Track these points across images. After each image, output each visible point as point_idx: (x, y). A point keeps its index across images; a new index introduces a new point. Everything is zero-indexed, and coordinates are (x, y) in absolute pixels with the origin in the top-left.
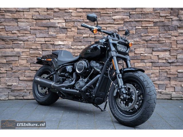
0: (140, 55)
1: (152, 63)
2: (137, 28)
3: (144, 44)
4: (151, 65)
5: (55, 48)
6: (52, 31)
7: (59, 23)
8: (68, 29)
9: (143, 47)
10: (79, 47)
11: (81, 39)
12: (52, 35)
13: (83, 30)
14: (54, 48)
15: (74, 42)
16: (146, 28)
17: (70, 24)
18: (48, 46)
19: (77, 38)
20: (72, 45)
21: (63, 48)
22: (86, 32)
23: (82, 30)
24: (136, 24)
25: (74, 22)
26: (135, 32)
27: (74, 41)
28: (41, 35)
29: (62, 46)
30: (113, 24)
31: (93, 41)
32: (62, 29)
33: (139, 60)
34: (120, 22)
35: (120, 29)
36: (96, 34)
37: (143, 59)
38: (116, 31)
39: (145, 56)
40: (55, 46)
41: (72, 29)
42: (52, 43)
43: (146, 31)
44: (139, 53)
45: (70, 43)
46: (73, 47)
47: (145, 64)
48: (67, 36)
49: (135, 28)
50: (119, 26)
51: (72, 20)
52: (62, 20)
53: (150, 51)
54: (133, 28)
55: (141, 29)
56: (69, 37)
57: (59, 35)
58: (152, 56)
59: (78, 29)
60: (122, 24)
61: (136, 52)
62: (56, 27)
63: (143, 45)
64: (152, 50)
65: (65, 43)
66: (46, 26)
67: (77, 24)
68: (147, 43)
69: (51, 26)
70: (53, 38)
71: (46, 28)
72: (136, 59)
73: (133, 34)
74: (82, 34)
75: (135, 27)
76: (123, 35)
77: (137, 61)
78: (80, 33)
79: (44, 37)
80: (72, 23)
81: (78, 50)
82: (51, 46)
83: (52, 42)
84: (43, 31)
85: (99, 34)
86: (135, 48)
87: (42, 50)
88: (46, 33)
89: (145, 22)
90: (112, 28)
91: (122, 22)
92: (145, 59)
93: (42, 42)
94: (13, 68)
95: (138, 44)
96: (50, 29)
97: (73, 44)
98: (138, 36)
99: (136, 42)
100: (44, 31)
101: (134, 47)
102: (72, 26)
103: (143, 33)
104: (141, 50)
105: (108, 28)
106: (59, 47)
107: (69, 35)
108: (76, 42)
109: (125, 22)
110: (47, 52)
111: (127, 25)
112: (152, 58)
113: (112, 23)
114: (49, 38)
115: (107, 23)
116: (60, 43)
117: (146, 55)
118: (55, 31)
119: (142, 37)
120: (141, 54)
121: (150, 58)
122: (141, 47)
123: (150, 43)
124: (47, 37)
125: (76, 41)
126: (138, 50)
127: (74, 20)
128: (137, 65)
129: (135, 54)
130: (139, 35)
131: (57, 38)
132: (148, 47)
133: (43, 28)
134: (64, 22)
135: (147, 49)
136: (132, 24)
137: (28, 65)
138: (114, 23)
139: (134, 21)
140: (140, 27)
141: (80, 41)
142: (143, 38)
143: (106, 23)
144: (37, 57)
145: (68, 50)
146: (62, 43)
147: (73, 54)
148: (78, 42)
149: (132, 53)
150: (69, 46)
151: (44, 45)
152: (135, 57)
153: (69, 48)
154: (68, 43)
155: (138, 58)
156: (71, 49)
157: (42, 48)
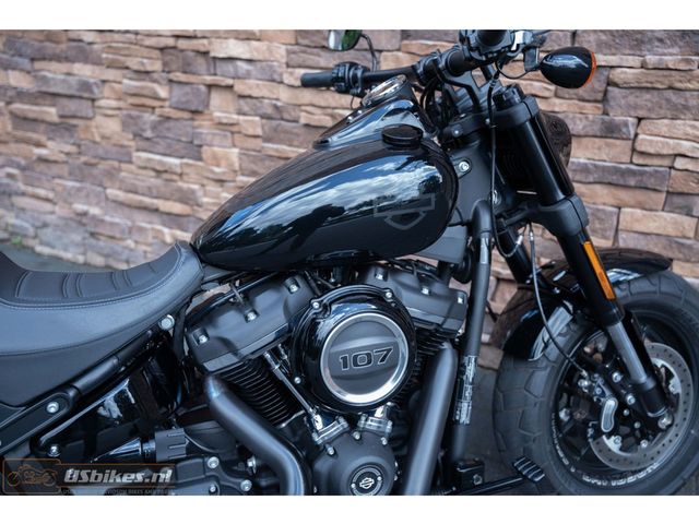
0: (666, 162)
5: (218, 73)
14: (212, 71)
15: (296, 48)
18: (189, 65)
20: (288, 66)
21: (248, 75)
27: (297, 44)
29: (243, 66)
31: (389, 47)
33: (653, 195)
37: (686, 190)
40: (218, 63)
42: (202, 49)
45: (280, 53)
46: (292, 74)
47: (688, 222)
61: (646, 141)
65: (257, 50)
72: (632, 182)
77: (641, 196)
81: (313, 92)
82: (201, 61)
83: (202, 45)
86: (641, 113)
87: (171, 81)
93: (163, 42)
94: (83, 148)
95: (671, 88)
97: (296, 59)
99: (653, 76)
101: (636, 107)
104: (679, 133)
106: (229, 67)
108: (309, 50)
110: (187, 89)
116: (235, 48)
120: (676, 156)
125: (306, 42)
126: (663, 131)
128: (637, 220)
129: (633, 150)
137: (126, 143)
141: (324, 47)
144: (153, 108)
145: (270, 91)
146: (241, 50)
147: (293, 114)
148: (315, 50)
149: (618, 142)
150: (271, 67)
151: (174, 58)
152: (633, 173)
153: (273, 81)
154: (270, 51)
155: (651, 182)
156: (282, 86)
157: (167, 69)
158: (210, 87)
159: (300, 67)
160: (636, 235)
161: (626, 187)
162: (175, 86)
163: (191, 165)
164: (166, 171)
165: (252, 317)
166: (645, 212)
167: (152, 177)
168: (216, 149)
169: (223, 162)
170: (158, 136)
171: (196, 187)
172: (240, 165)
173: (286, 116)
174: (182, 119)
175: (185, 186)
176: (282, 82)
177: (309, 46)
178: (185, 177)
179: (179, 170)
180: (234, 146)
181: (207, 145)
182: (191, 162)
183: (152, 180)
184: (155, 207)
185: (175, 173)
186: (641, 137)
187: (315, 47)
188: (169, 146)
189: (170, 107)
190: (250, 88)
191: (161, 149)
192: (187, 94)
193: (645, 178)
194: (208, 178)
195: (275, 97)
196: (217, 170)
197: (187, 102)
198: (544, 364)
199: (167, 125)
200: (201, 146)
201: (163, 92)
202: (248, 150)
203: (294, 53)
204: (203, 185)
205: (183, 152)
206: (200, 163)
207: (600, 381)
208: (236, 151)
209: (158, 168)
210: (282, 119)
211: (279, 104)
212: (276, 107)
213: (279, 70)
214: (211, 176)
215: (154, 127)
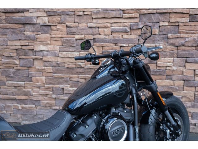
0: (165, 68)
1: (184, 81)
2: (161, 24)
3: (173, 51)
4: (183, 84)
5: (37, 55)
6: (29, 30)
7: (38, 18)
8: (53, 27)
9: (170, 55)
10: (69, 55)
11: (72, 43)
12: (29, 37)
13: (76, 28)
14: (35, 55)
15: (62, 47)
16: (177, 25)
17: (54, 19)
18: (26, 53)
19: (67, 41)
20: (60, 51)
21: (47, 55)
22: (80, 31)
23: (73, 28)
24: (160, 18)
25: (61, 15)
26: (158, 31)
27: (63, 45)
28: (14, 37)
29: (45, 53)
30: (122, 18)
32: (44, 28)
33: (163, 76)
34: (133, 14)
35: (132, 27)
36: (95, 35)
37: (170, 74)
38: (126, 30)
39: (173, 70)
40: (36, 52)
41: (58, 27)
42: (31, 49)
43: (177, 30)
44: (164, 66)
45: (57, 48)
46: (62, 54)
47: (172, 82)
48: (52, 38)
49: (158, 25)
50: (132, 21)
51: (56, 13)
52: (41, 13)
53: (182, 62)
54: (154, 25)
55: (169, 27)
56: (55, 39)
57: (40, 35)
58: (184, 71)
59: (67, 27)
60: (136, 18)
62: (35, 24)
63: (171, 53)
64: (185, 61)
65: (50, 48)
66: (19, 23)
67: (65, 19)
68: (177, 49)
69: (26, 23)
70: (31, 41)
71: (20, 26)
72: (158, 74)
73: (155, 35)
74: (73, 33)
75: (159, 22)
76: (138, 36)
77: (160, 77)
78: (71, 33)
79: (19, 39)
80: (58, 18)
81: (69, 58)
82: (31, 52)
83: (31, 47)
84: (16, 31)
85: (100, 35)
87: (20, 58)
88: (21, 34)
89: (175, 15)
90: (119, 24)
91: (137, 15)
92: (173, 75)
93: (17, 47)
95: (163, 51)
96: (26, 27)
97: (62, 50)
98: (163, 38)
100: (18, 30)
102: (57, 22)
103: (171, 33)
104: (166, 61)
105: (113, 25)
106: (41, 53)
107: (53, 36)
108: (66, 47)
109: (140, 14)
110: (26, 60)
111: (144, 19)
112: (184, 74)
113: (120, 16)
114: (26, 41)
115: (112, 17)
116: (42, 48)
117: (175, 68)
118: (34, 29)
119: (169, 40)
120: (166, 66)
121: (181, 73)
122: (167, 55)
123: (183, 50)
124: (23, 39)
125: (65, 45)
126: (163, 61)
127: (60, 13)
128: (161, 83)
129: (157, 66)
130: (164, 36)
131: (37, 40)
132: (178, 56)
133: (16, 25)
134: (45, 15)
135: (176, 59)
136: (153, 17)
137: (3, 79)
138: (124, 17)
139: (157, 13)
140: (167, 24)
141: (71, 46)
142: (171, 42)
143: (110, 17)
144: (13, 67)
145: (55, 59)
146: (44, 48)
147: (62, 65)
148: (68, 47)
149: (153, 64)
150: (55, 52)
151: (21, 52)
152: (158, 72)
153: (56, 56)
154: (54, 48)
155: (162, 73)
156: (58, 57)
157: (18, 55)
158: (34, 59)
159: (64, 52)
160: (161, 87)
161: (156, 75)
162: (21, 60)
163: (28, 83)
164: (19, 86)
165: (87, 127)
166: (162, 81)
167: (13, 89)
168: (37, 77)
169: (40, 81)
170: (15, 76)
171: (30, 90)
172: (46, 82)
173: (60, 66)
174: (24, 69)
175: (26, 90)
176: (59, 56)
177: (67, 46)
178: (26, 87)
179: (24, 86)
180: (43, 76)
181: (34, 77)
182: (28, 82)
183: (13, 90)
184: (15, 98)
185: (22, 87)
186: (158, 63)
187: (68, 46)
188: (20, 78)
189: (20, 66)
190: (48, 59)
191: (17, 79)
192: (26, 62)
193: (160, 73)
194: (34, 87)
195: (57, 61)
196: (38, 84)
197: (26, 64)
198: (152, 124)
199: (18, 72)
200: (32, 77)
201: (17, 62)
202: (48, 77)
203: (62, 48)
204: (32, 89)
205: (25, 80)
206: (31, 82)
207: (165, 126)
208: (44, 77)
209: (16, 86)
210: (59, 67)
211: (58, 62)
212: (57, 64)
213: (57, 53)
214: (36, 86)
215: (14, 73)
